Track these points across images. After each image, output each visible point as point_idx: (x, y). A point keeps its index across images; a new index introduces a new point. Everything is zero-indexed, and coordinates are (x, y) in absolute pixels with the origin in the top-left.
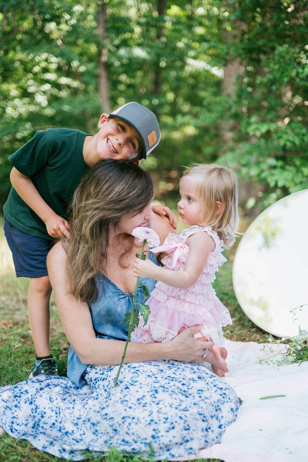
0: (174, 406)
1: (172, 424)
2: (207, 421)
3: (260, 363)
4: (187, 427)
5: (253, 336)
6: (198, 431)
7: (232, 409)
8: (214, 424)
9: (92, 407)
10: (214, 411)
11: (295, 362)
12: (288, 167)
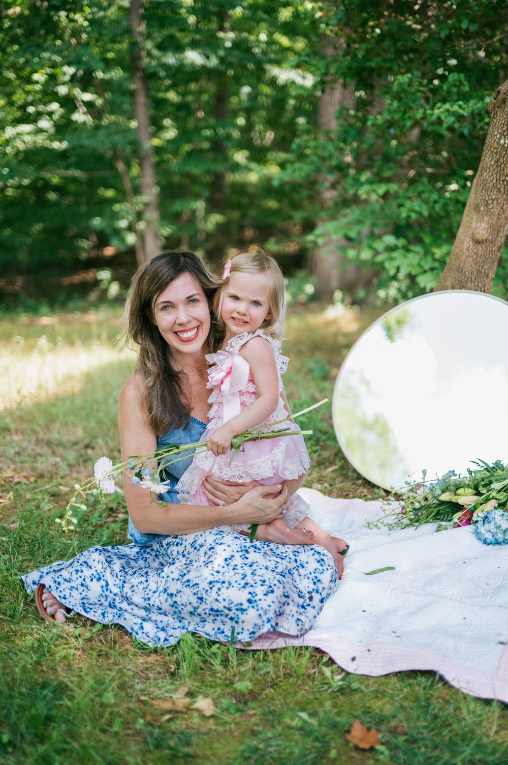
0: (270, 569)
2: (303, 597)
3: (369, 527)
5: (359, 491)
9: (170, 574)
11: (411, 525)
12: (412, 248)
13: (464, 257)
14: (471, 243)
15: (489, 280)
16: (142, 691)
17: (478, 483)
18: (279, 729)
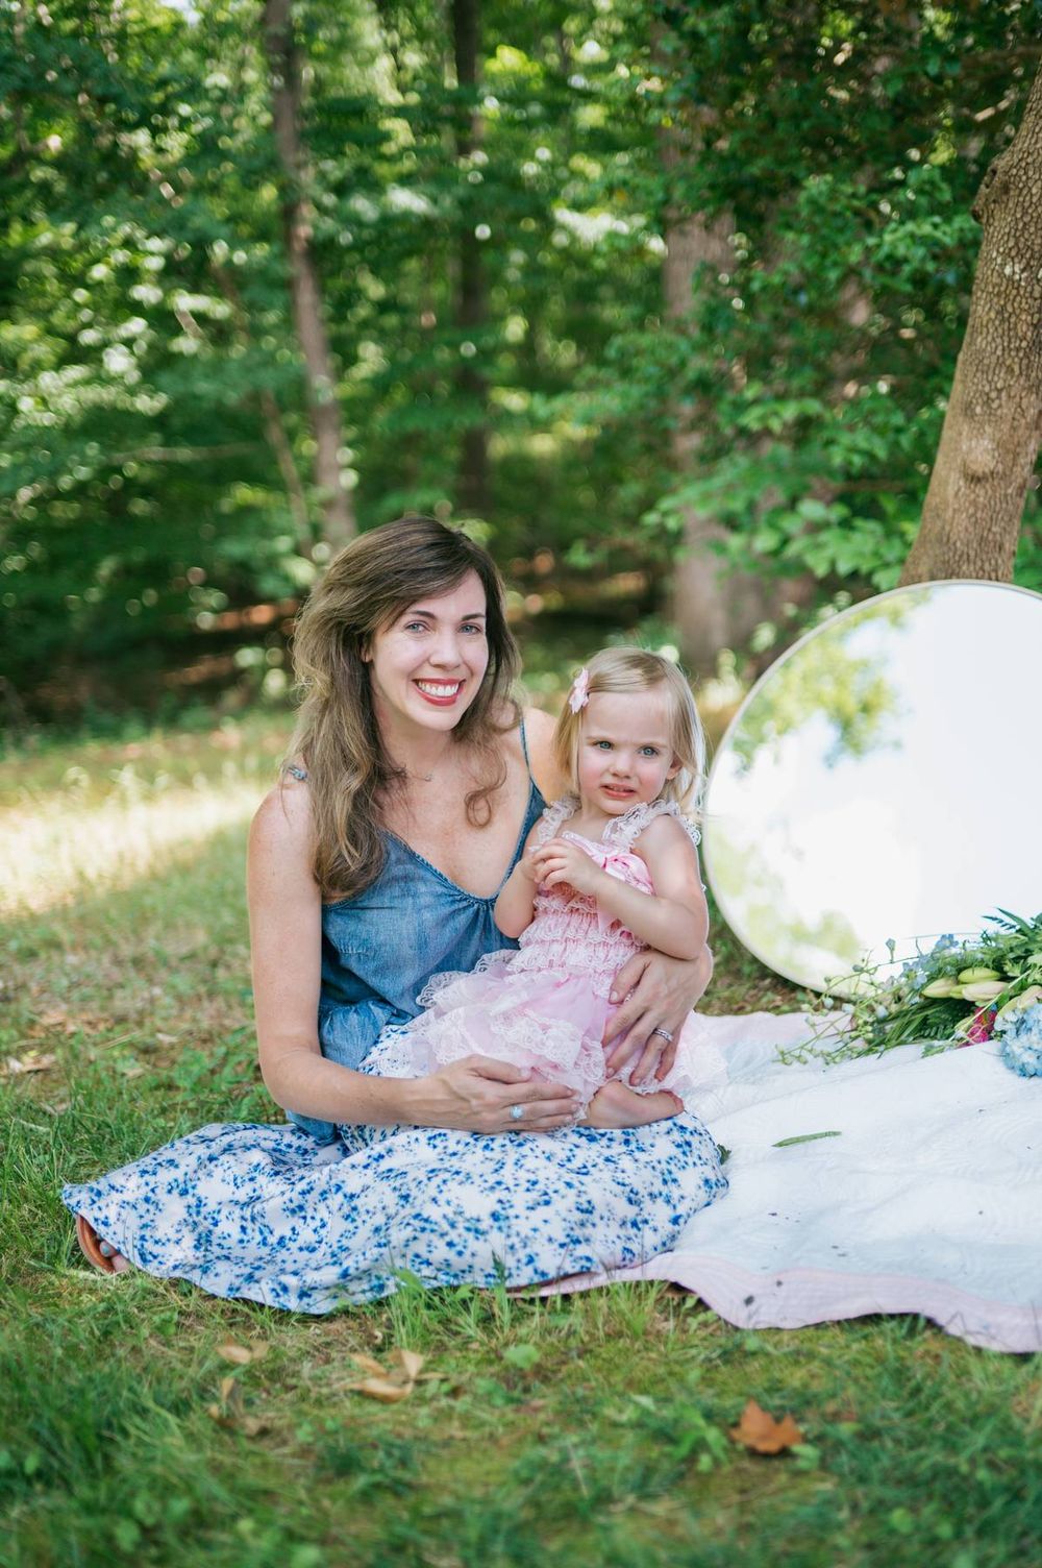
1: (546, 1194)
2: (638, 1203)
3: (784, 1061)
4: (585, 1206)
5: (764, 1000)
6: (611, 1223)
7: (707, 1181)
8: (660, 1213)
10: (658, 1184)
11: (869, 1051)
12: (859, 522)
13: (950, 512)
14: (962, 483)
15: (1005, 556)
16: (316, 1379)
17: (1003, 957)
18: (594, 1427)
